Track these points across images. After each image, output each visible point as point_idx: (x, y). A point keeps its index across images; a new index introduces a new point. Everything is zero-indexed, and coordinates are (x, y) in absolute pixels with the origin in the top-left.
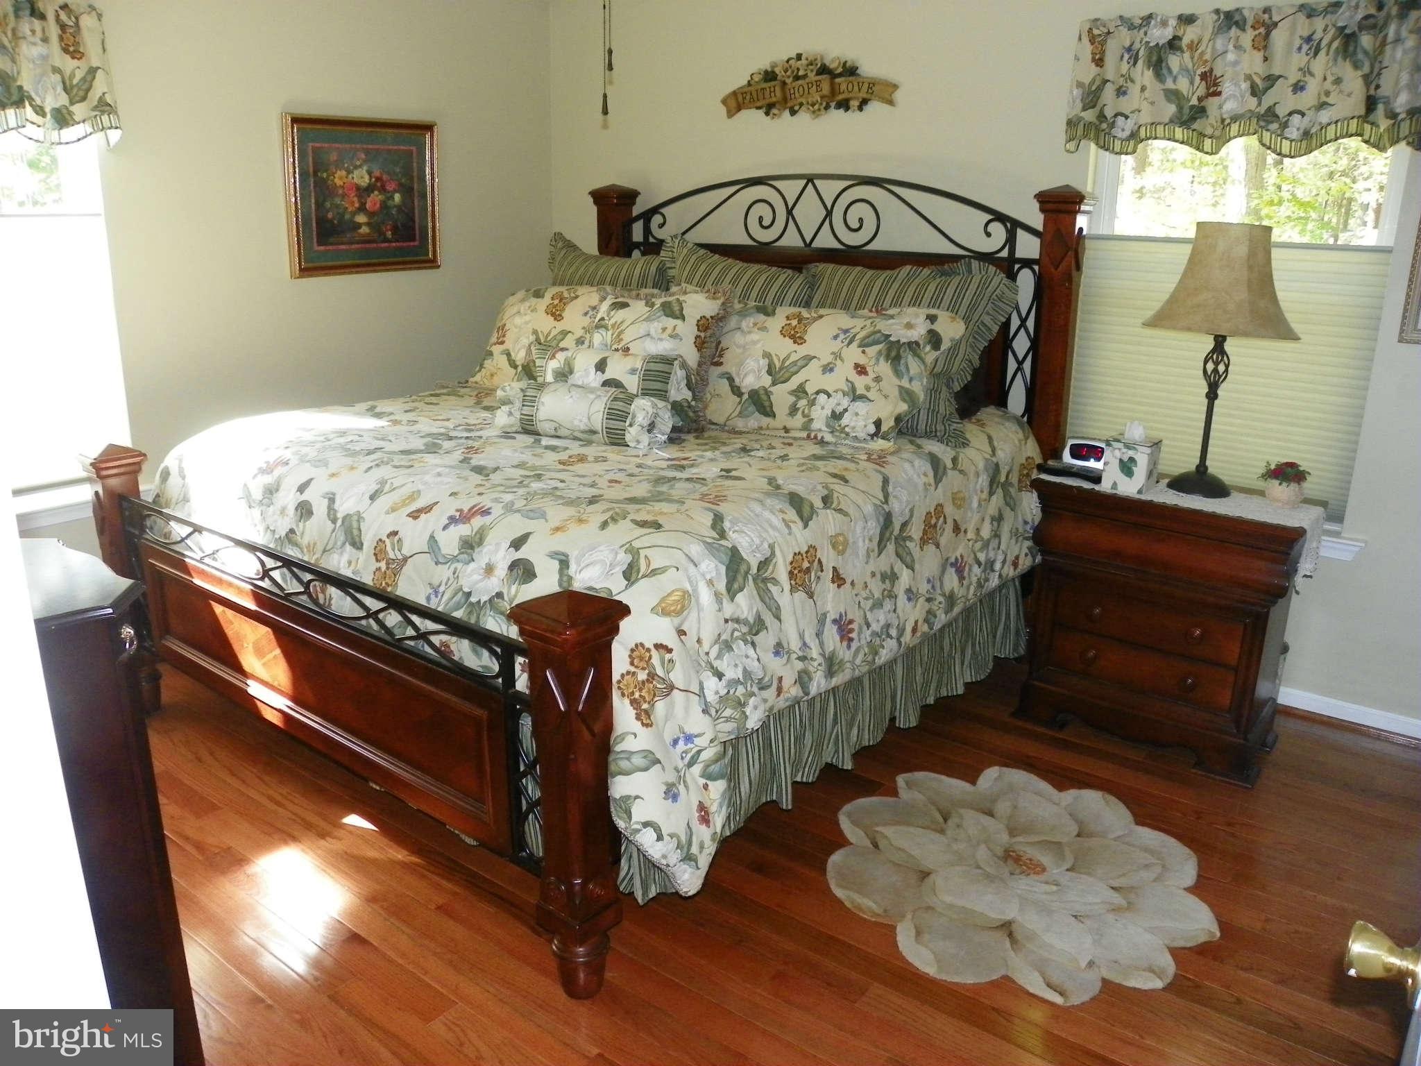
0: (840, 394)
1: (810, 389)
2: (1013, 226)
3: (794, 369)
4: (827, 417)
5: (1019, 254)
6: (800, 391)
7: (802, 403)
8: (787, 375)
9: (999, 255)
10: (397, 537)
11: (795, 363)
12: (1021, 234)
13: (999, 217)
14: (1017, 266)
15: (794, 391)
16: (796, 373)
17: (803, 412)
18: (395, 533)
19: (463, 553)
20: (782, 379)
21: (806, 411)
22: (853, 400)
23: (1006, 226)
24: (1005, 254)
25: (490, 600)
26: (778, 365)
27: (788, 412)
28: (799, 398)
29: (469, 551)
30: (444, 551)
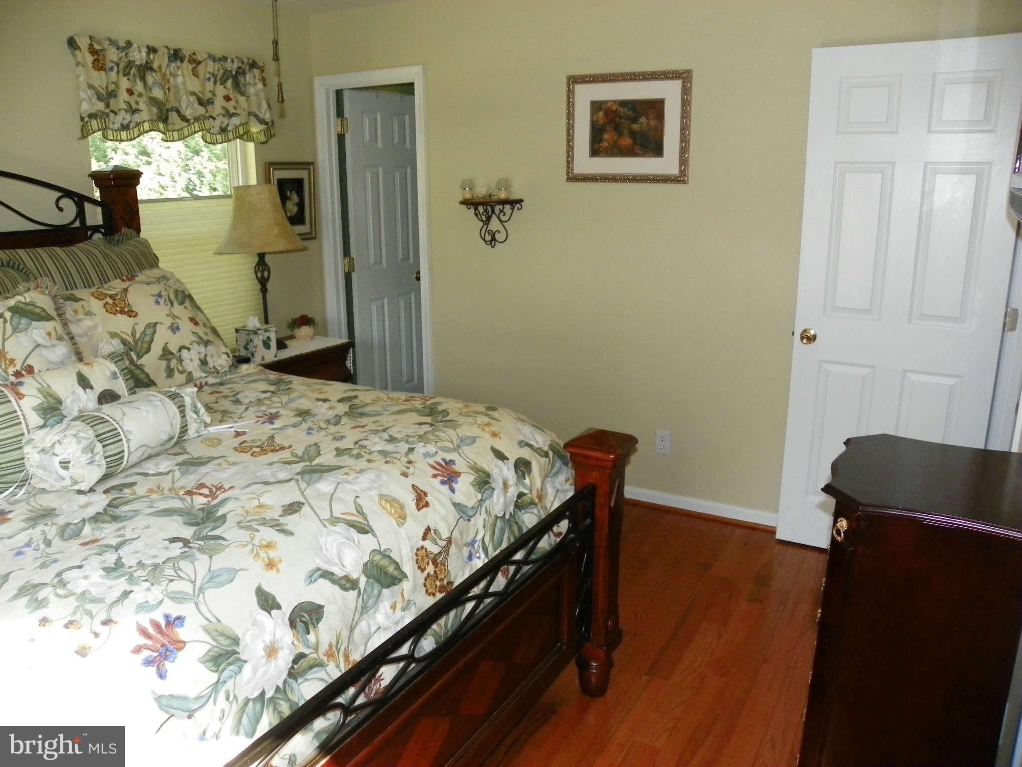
0: (195, 345)
1: (173, 348)
2: (80, 200)
3: (147, 339)
4: (199, 366)
5: (89, 222)
6: (166, 354)
7: (173, 364)
8: (145, 346)
9: (73, 226)
10: (432, 531)
11: (144, 333)
12: (87, 206)
13: (68, 194)
14: (89, 233)
15: (162, 356)
16: (152, 341)
17: (178, 370)
18: (428, 530)
19: (484, 492)
20: (143, 350)
21: (180, 368)
22: (206, 346)
23: (74, 201)
24: (77, 224)
25: (516, 506)
26: (130, 340)
27: (165, 375)
28: (169, 360)
29: (487, 486)
30: (470, 505)
